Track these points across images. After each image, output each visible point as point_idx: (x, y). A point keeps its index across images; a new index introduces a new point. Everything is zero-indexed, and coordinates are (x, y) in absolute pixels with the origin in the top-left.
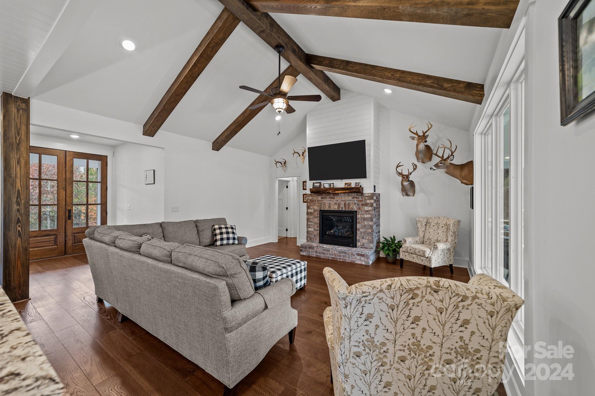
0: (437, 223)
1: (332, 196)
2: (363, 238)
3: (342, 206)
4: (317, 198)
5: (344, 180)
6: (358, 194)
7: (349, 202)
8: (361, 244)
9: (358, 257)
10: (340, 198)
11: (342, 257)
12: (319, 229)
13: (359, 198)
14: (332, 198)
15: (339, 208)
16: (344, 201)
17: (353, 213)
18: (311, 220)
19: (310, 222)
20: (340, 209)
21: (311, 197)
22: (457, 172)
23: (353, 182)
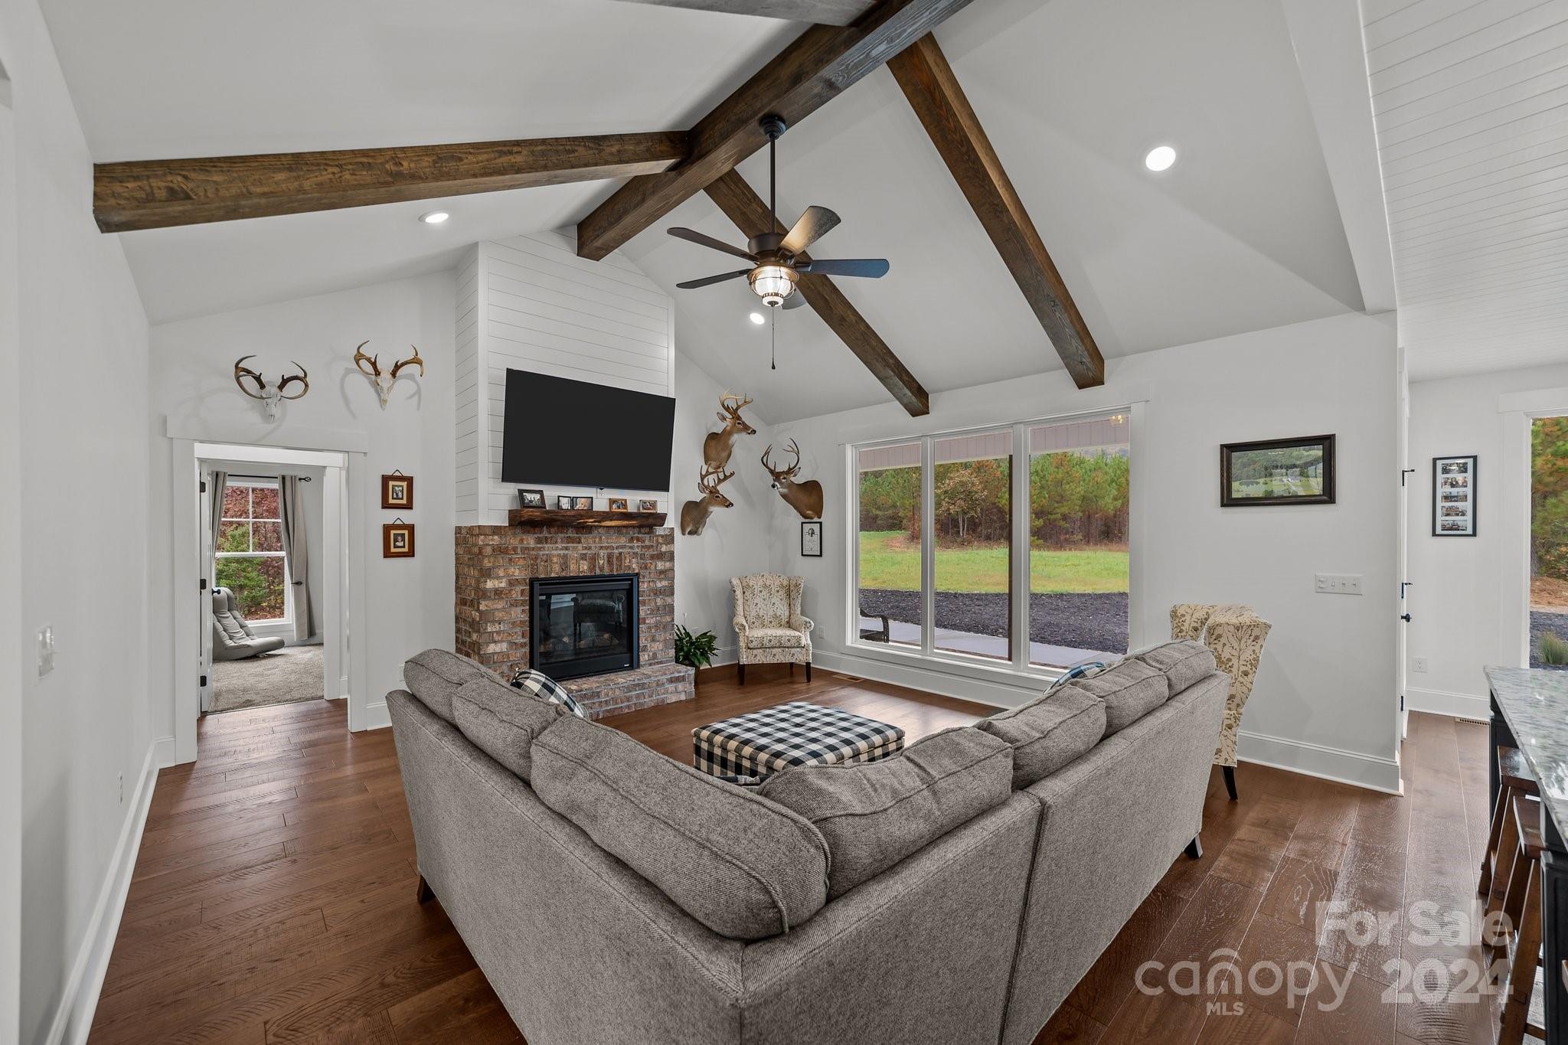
0: (765, 586)
1: (571, 533)
2: (653, 640)
3: (601, 562)
4: (522, 540)
5: (605, 490)
6: (643, 530)
7: (621, 550)
8: (649, 655)
9: (671, 687)
10: (597, 540)
11: (635, 701)
12: (527, 640)
13: (644, 541)
14: (570, 540)
15: (592, 567)
16: (607, 548)
17: (632, 580)
18: (499, 615)
19: (493, 622)
20: (598, 572)
21: (496, 537)
22: (804, 498)
23: (634, 499)
